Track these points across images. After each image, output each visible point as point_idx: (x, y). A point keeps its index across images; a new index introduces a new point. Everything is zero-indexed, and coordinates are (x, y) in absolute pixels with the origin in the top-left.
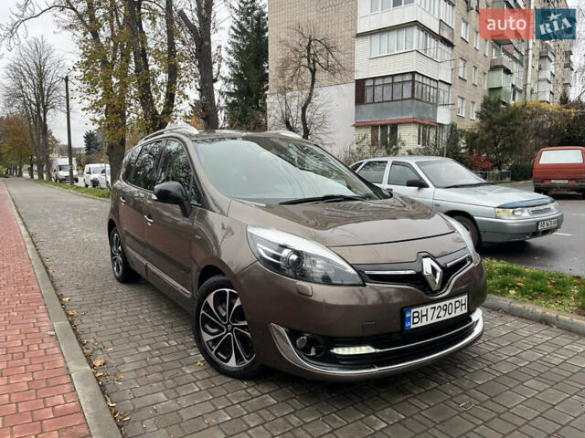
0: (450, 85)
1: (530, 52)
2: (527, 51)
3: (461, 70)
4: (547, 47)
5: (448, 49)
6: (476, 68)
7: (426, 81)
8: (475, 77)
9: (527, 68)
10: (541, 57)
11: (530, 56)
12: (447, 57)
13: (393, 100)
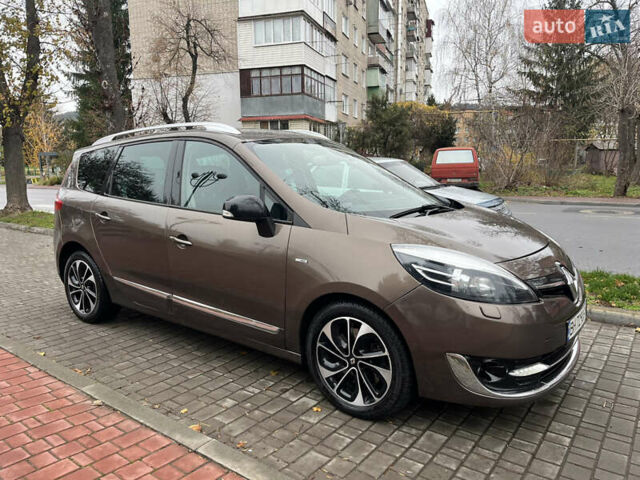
0: (335, 81)
1: (399, 53)
2: (397, 51)
3: (343, 65)
4: (412, 48)
5: (332, 44)
6: (356, 65)
7: (314, 76)
8: (355, 75)
9: (397, 69)
10: (407, 58)
11: (399, 57)
12: (331, 52)
13: (281, 94)
